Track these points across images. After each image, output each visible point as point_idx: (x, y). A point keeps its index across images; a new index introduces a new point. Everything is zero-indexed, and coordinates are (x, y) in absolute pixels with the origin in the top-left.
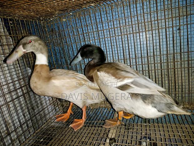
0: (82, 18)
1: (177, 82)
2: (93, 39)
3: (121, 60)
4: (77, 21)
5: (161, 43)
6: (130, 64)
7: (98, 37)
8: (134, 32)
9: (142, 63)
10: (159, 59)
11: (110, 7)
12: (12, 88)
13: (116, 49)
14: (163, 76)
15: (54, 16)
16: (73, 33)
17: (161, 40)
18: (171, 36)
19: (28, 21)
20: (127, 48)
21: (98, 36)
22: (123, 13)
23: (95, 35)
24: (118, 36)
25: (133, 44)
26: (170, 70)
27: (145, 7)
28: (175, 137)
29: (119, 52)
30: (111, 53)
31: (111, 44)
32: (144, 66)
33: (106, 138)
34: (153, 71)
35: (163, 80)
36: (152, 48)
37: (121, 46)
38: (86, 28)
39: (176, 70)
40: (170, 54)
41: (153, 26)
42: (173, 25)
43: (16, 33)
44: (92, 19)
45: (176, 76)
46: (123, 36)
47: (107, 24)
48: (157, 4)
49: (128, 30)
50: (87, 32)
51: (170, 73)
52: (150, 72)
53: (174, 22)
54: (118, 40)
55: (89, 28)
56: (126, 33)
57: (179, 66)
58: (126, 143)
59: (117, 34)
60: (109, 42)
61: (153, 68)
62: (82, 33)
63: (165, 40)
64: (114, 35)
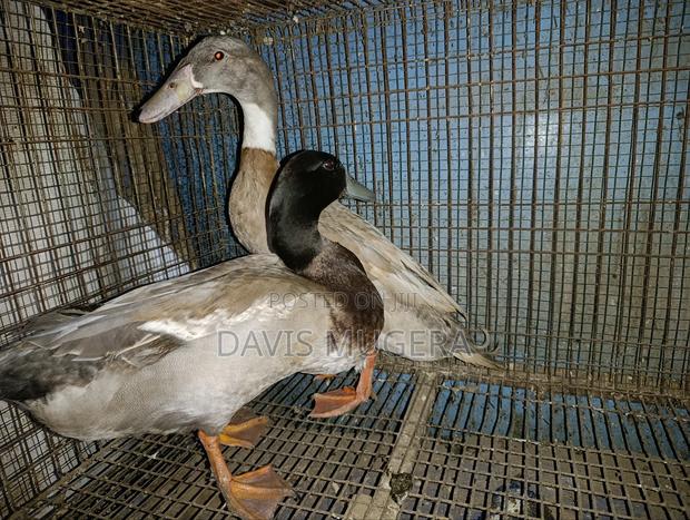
0: (332, 39)
1: (650, 304)
2: (366, 119)
3: (458, 205)
4: (315, 50)
5: (612, 161)
6: (490, 224)
7: (384, 115)
8: (520, 107)
9: (533, 225)
10: (595, 216)
11: (440, 9)
12: (65, 263)
13: (444, 165)
14: (603, 280)
15: (232, 23)
16: (293, 91)
17: (613, 150)
18: (652, 137)
19: (141, 31)
20: (485, 165)
21: (383, 108)
22: (485, 36)
23: (375, 108)
24: (459, 117)
25: (507, 153)
26: (630, 260)
27: (570, 21)
28: (624, 495)
29: (454, 175)
30: (425, 175)
31: (429, 144)
32: (538, 235)
33: (381, 474)
34: (570, 258)
35: (602, 292)
36: (575, 173)
37: (464, 154)
38: (345, 77)
39: (654, 261)
40: (638, 203)
41: (591, 92)
42: (662, 98)
43: (96, 68)
44: (371, 45)
45: (652, 282)
46: (475, 121)
47: (422, 72)
48: (613, 14)
49: (497, 100)
50: (346, 91)
51: (629, 272)
52: (559, 258)
53: (670, 86)
54: (454, 134)
55: (354, 78)
56: (486, 110)
57: (667, 250)
58: (451, 498)
59: (453, 112)
60: (424, 135)
61: (570, 248)
62: (328, 95)
63: (626, 149)
64: (443, 113)
